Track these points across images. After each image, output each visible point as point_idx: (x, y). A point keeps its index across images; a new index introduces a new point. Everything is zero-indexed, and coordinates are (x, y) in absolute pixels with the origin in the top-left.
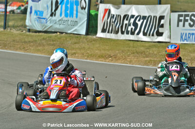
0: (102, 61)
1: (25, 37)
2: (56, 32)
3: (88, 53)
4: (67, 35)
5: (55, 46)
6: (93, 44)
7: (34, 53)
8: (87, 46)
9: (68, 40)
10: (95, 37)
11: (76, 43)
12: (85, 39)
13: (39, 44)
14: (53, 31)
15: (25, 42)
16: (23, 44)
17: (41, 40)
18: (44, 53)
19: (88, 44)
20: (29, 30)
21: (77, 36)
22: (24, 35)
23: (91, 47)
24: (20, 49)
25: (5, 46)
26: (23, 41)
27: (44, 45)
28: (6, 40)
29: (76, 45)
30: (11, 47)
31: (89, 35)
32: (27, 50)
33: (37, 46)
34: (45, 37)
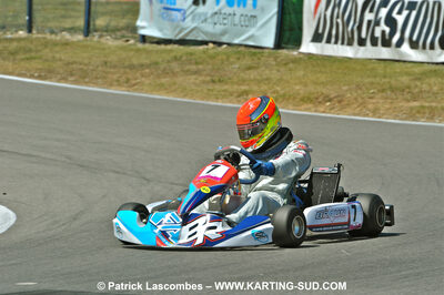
0: (309, 110)
1: (132, 54)
2: (206, 43)
3: (277, 92)
4: (230, 49)
5: (201, 75)
6: (290, 70)
7: (152, 92)
8: (275, 75)
9: (232, 60)
10: (295, 53)
11: (249, 68)
12: (271, 59)
13: (164, 69)
14: (198, 39)
15: (132, 67)
16: (127, 72)
17: (168, 62)
18: (174, 91)
19: (278, 71)
20: (143, 39)
21: (253, 50)
22: (132, 50)
23: (285, 77)
24: (119, 83)
25: (83, 76)
26: (127, 63)
27: (174, 74)
28: (86, 61)
29: (247, 72)
30: (97, 78)
31: (282, 49)
32: (134, 85)
33: (159, 77)
34: (179, 55)
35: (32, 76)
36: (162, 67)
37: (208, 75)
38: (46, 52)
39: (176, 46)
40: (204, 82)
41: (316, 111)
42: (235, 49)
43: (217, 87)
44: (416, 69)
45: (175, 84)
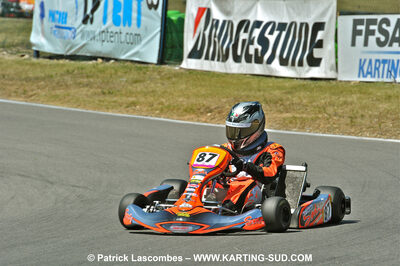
0: (192, 119)
1: (27, 67)
2: (95, 58)
3: (162, 103)
4: (117, 64)
5: (91, 88)
6: (173, 83)
7: (48, 102)
8: (159, 88)
9: (119, 74)
10: (177, 68)
11: (136, 82)
12: (156, 73)
13: (58, 83)
14: (88, 55)
15: (28, 79)
16: (25, 85)
17: (62, 75)
18: (69, 101)
19: (163, 84)
20: (37, 54)
21: (139, 65)
22: (27, 64)
23: (168, 90)
24: (17, 94)
26: (23, 77)
27: (67, 87)
29: (137, 84)
31: (165, 64)
32: (31, 96)
33: (54, 89)
34: (71, 69)
36: (56, 80)
37: (98, 88)
39: (67, 61)
40: (95, 94)
41: (198, 121)
42: (122, 64)
43: (108, 98)
44: (287, 84)
45: (68, 95)
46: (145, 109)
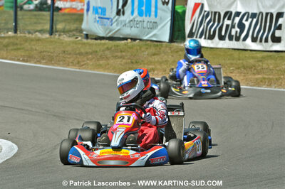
1: (80, 46)
4: (141, 43)
5: (124, 59)
6: (180, 55)
7: (94, 69)
8: (170, 59)
9: (143, 49)
10: (182, 45)
11: (154, 54)
12: (168, 49)
13: (101, 56)
14: (121, 36)
15: (81, 54)
16: (78, 57)
17: (103, 51)
18: (108, 69)
19: (172, 56)
20: (87, 36)
21: (156, 43)
22: (80, 43)
23: (176, 60)
24: (73, 64)
25: (50, 60)
26: (77, 52)
27: (108, 58)
28: (52, 50)
29: (155, 57)
30: (59, 61)
31: (174, 42)
32: (83, 65)
33: (98, 60)
34: (110, 46)
35: (18, 60)
36: (100, 54)
37: (129, 59)
38: (27, 45)
39: (107, 41)
40: (126, 63)
42: (144, 43)
43: (135, 66)
44: (259, 55)
45: (108, 64)
46: (160, 73)
